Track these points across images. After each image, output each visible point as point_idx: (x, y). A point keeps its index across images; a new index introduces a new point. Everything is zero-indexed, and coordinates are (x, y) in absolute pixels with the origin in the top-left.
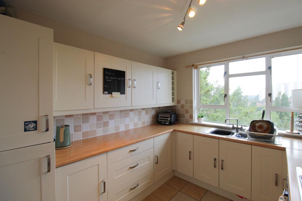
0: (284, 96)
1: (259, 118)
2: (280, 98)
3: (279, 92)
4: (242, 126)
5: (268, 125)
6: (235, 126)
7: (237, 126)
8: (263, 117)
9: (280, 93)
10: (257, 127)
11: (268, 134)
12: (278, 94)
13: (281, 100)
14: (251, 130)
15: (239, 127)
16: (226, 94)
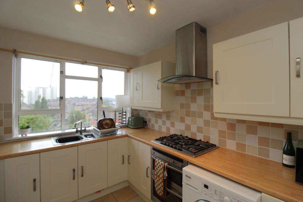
0: (43, 99)
1: (102, 118)
2: (40, 101)
3: (39, 95)
4: (85, 127)
5: (111, 121)
6: (79, 129)
7: (81, 129)
8: (105, 117)
9: (39, 97)
10: (104, 125)
11: (114, 128)
12: (38, 98)
13: (41, 103)
14: (101, 129)
15: (83, 129)
16: (62, 96)
